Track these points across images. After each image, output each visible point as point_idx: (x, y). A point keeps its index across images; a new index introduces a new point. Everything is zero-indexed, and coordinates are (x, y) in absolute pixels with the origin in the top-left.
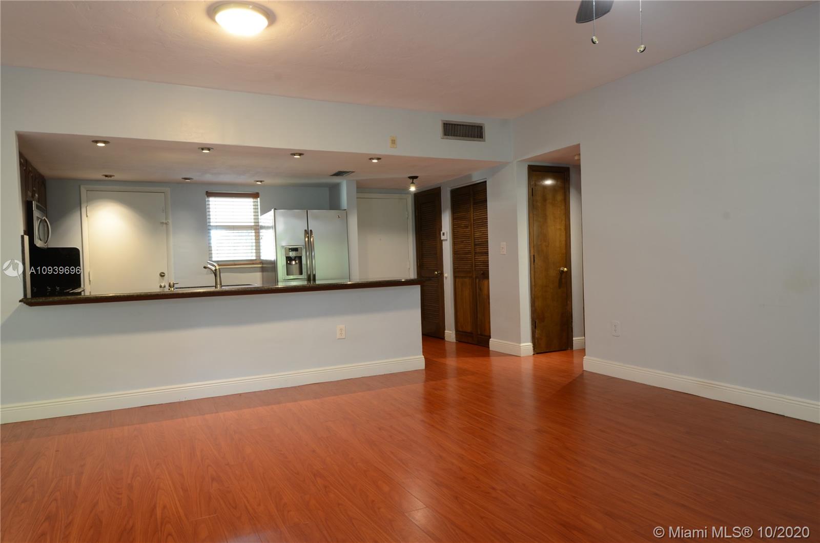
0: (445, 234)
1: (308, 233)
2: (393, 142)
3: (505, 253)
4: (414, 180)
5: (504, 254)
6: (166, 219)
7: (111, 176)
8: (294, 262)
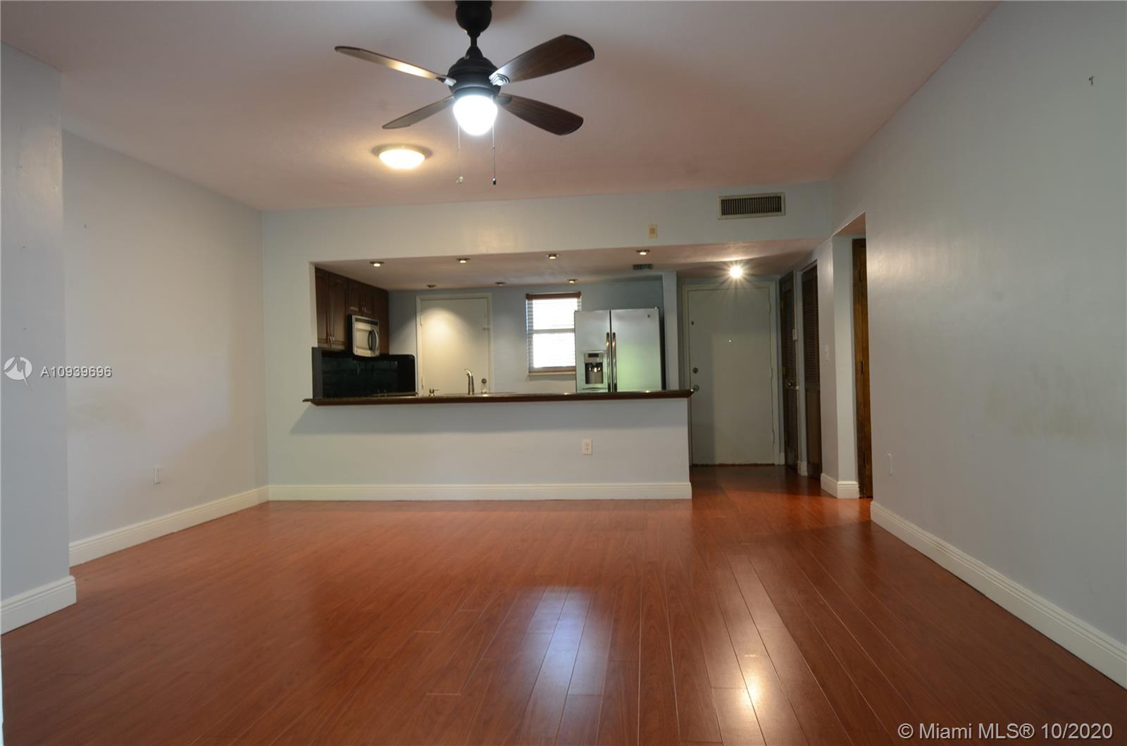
0: (797, 333)
1: (611, 337)
2: (653, 231)
6: (488, 324)
7: (433, 286)
8: (596, 370)
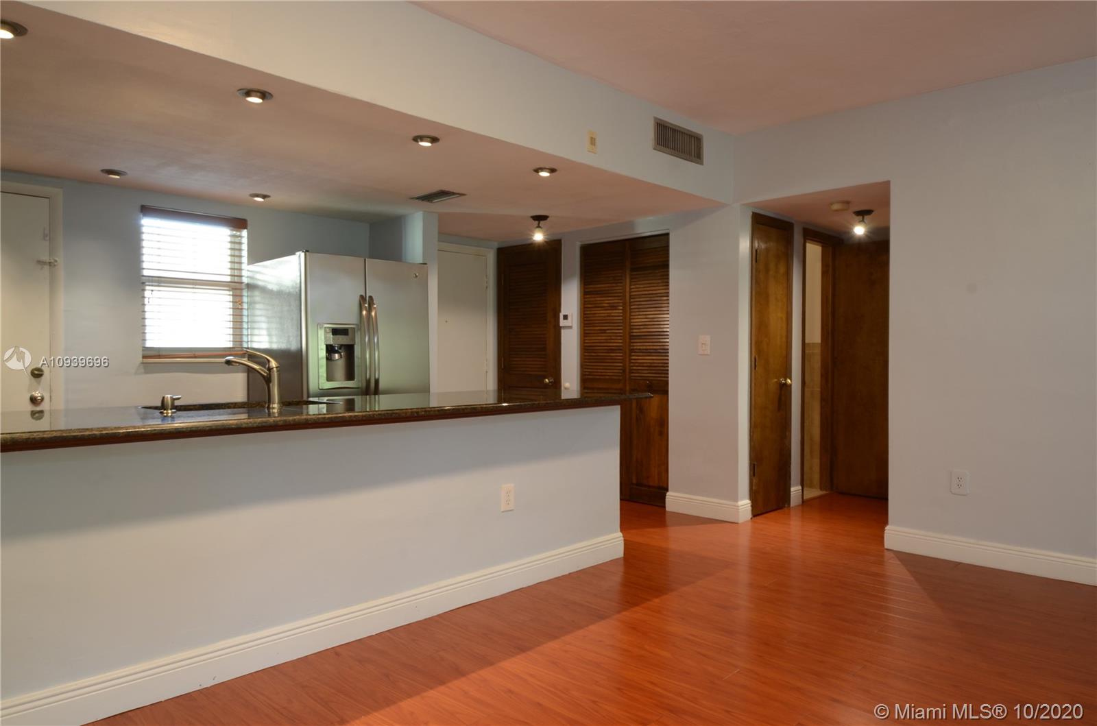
0: (569, 318)
1: (366, 302)
2: (593, 141)
3: (709, 353)
4: (541, 222)
5: (707, 355)
6: (52, 253)
8: (337, 356)
